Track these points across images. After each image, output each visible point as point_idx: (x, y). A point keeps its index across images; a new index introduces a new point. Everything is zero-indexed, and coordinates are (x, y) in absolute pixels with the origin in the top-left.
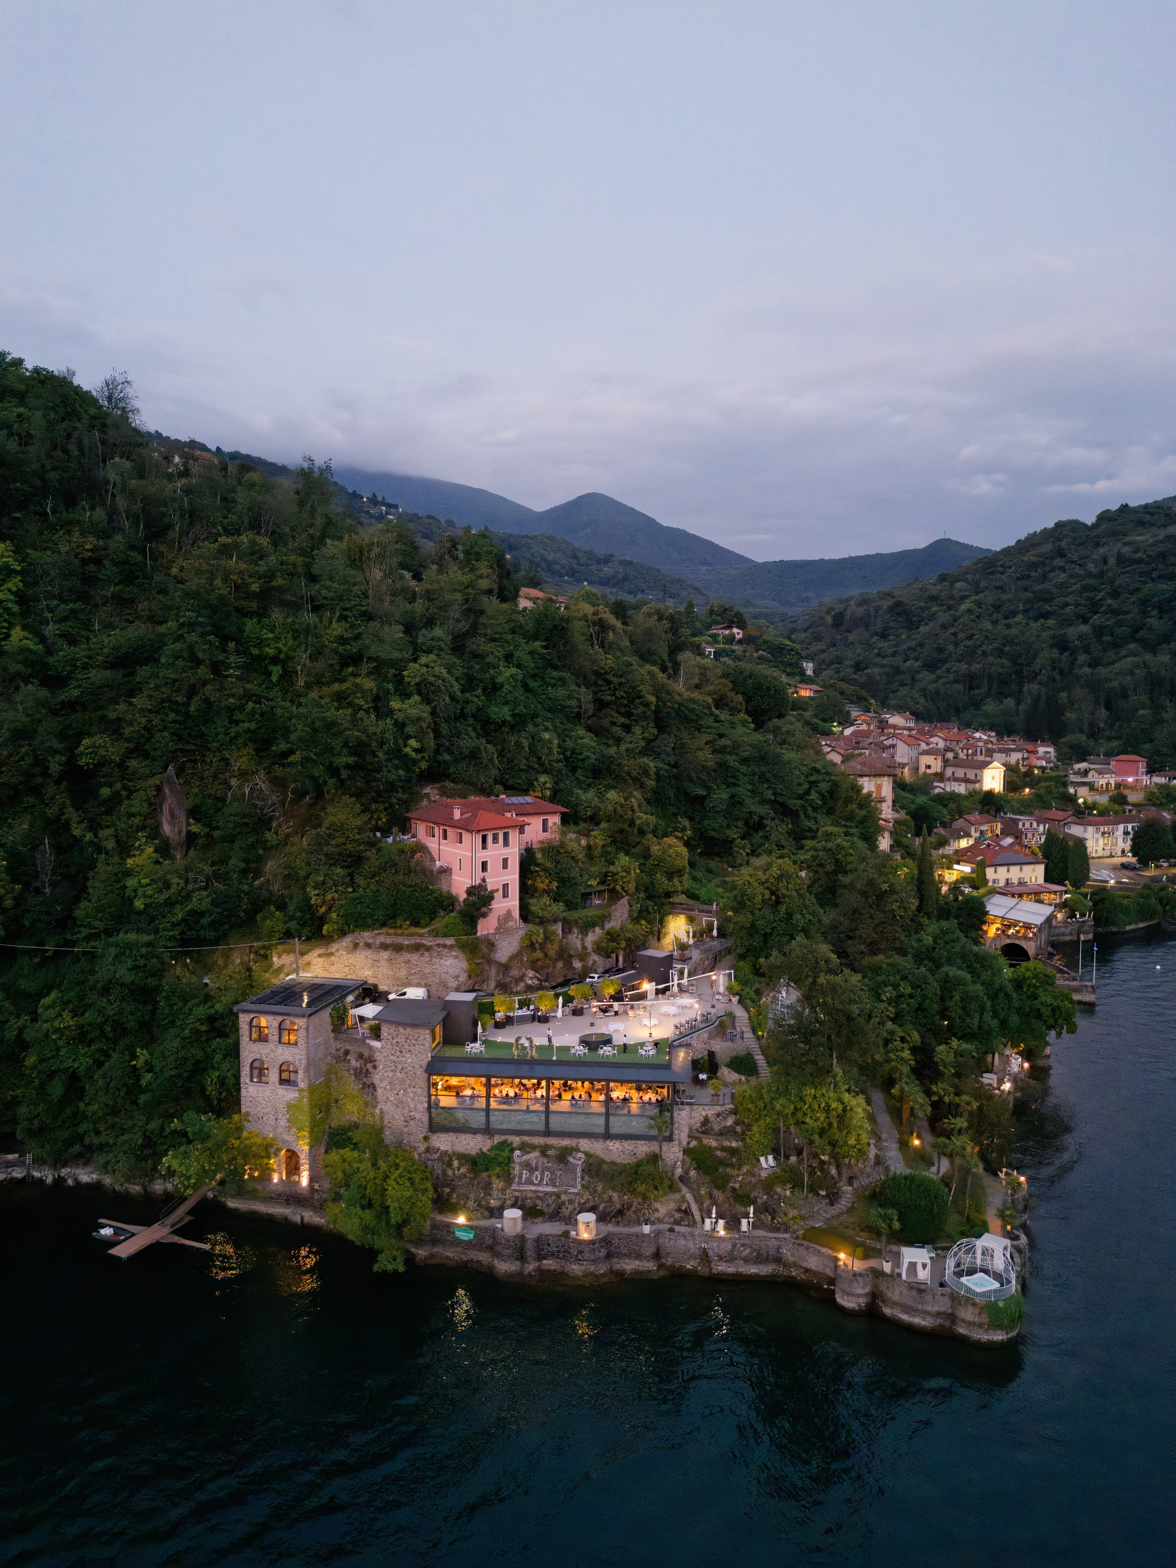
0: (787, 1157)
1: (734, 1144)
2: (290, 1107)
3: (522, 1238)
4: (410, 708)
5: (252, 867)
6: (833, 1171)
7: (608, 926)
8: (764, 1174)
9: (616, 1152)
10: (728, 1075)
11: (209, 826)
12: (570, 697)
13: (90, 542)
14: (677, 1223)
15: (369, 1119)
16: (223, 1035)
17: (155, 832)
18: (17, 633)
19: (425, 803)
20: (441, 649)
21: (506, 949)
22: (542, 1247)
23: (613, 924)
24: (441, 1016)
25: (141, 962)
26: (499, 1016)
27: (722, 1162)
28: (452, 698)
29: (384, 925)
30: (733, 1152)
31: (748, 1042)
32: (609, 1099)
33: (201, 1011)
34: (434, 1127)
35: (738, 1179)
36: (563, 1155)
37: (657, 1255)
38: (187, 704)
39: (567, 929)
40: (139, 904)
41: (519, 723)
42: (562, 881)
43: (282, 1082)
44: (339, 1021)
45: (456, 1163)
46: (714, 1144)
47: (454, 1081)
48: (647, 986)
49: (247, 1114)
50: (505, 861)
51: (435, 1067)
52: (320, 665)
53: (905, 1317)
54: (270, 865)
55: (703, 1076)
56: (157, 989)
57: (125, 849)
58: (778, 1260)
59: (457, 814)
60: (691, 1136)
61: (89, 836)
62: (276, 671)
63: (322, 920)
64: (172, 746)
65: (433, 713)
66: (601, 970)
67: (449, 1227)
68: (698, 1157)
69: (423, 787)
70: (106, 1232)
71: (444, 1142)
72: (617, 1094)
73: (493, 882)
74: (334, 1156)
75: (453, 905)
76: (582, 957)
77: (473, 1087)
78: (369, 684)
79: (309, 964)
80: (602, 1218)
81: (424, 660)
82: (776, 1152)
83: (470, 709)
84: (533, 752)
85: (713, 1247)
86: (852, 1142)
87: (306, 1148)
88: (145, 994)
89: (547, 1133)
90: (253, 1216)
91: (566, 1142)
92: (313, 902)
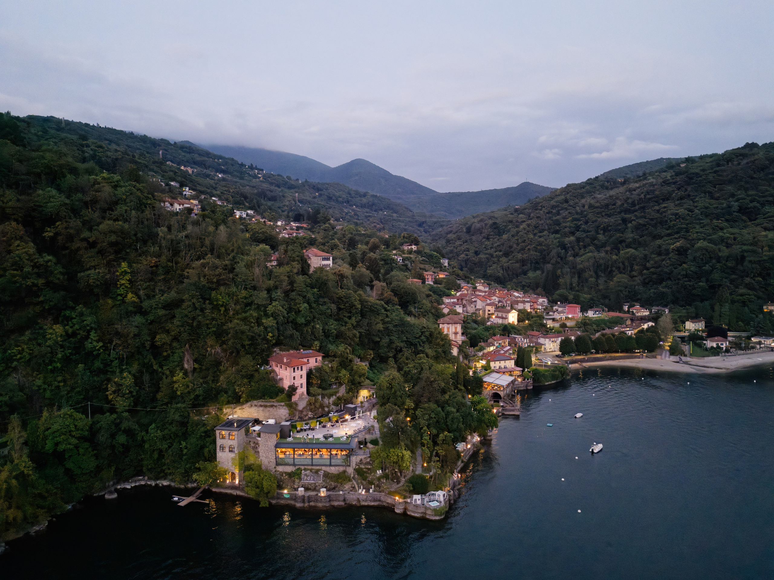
0: (385, 470)
1: (369, 467)
2: (233, 459)
3: (304, 496)
4: (269, 322)
5: (216, 380)
6: (399, 474)
7: (338, 395)
8: (378, 476)
9: (333, 470)
10: (370, 445)
11: (200, 365)
12: (327, 309)
13: (154, 260)
14: (351, 491)
15: (257, 462)
16: (210, 437)
17: (182, 368)
18: (130, 295)
19: (274, 354)
20: (280, 299)
21: (302, 405)
22: (310, 499)
23: (340, 394)
24: (280, 429)
25: (182, 414)
26: (299, 428)
27: (366, 472)
28: (284, 317)
29: (261, 398)
30: (369, 469)
31: (377, 434)
32: (331, 454)
33: (202, 429)
34: (278, 464)
35: (370, 478)
36: (317, 472)
37: (344, 500)
38: (192, 323)
39: (323, 397)
40: (179, 393)
41: (307, 323)
42: (322, 380)
43: (230, 451)
44: (247, 431)
45: (284, 475)
46: (363, 467)
47: (284, 450)
48: (347, 417)
49: (219, 462)
50: (301, 376)
51: (277, 446)
52: (238, 307)
53: (413, 514)
54: (222, 378)
55: (362, 446)
56: (188, 422)
57: (172, 373)
58: (380, 501)
59: (285, 361)
60: (356, 465)
61: (160, 370)
62: (223, 309)
63: (240, 397)
64: (188, 338)
65: (277, 323)
66: (334, 411)
67: (282, 494)
68: (359, 471)
69: (274, 348)
70: (176, 499)
71: (280, 469)
72: (334, 452)
73: (297, 383)
74: (247, 473)
75: (283, 391)
76: (328, 407)
77: (290, 451)
78: (255, 314)
79: (236, 412)
80: (327, 490)
81: (274, 304)
82: (382, 469)
83: (291, 319)
84: (313, 333)
85: (361, 498)
86: (404, 465)
87: (238, 472)
88: (183, 424)
89: (312, 465)
90: (221, 493)
91: (318, 468)
92: (237, 391)
